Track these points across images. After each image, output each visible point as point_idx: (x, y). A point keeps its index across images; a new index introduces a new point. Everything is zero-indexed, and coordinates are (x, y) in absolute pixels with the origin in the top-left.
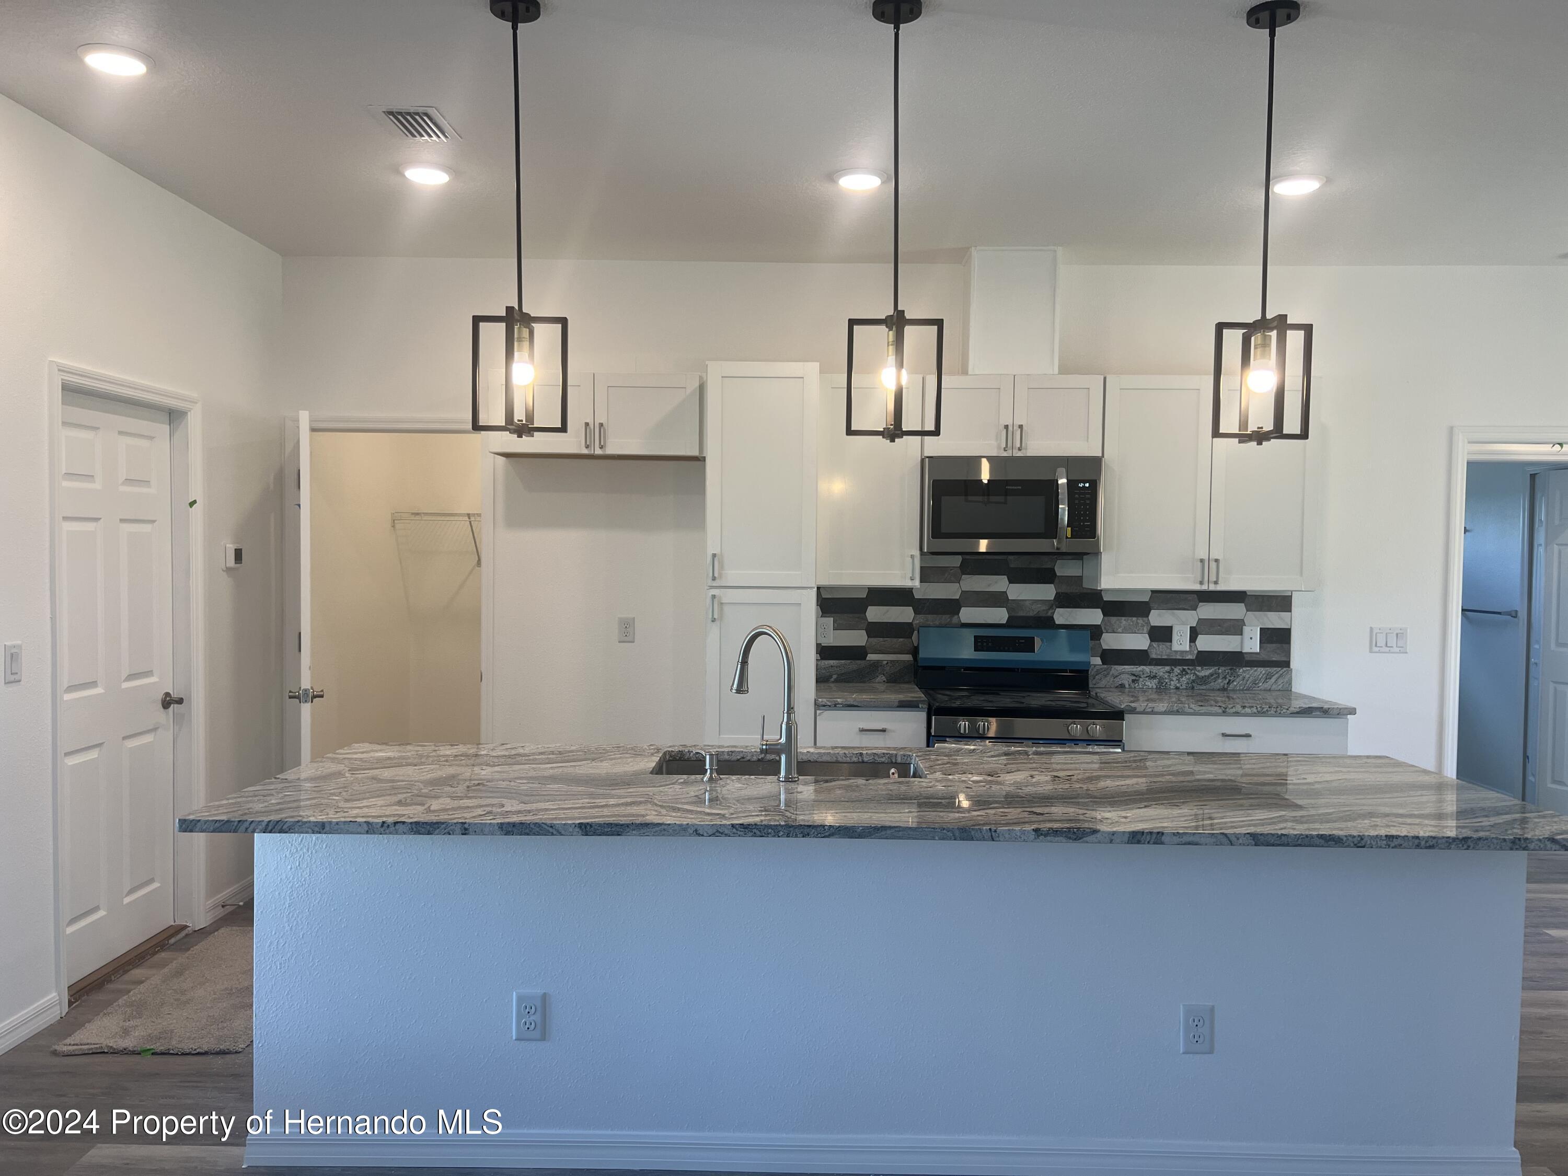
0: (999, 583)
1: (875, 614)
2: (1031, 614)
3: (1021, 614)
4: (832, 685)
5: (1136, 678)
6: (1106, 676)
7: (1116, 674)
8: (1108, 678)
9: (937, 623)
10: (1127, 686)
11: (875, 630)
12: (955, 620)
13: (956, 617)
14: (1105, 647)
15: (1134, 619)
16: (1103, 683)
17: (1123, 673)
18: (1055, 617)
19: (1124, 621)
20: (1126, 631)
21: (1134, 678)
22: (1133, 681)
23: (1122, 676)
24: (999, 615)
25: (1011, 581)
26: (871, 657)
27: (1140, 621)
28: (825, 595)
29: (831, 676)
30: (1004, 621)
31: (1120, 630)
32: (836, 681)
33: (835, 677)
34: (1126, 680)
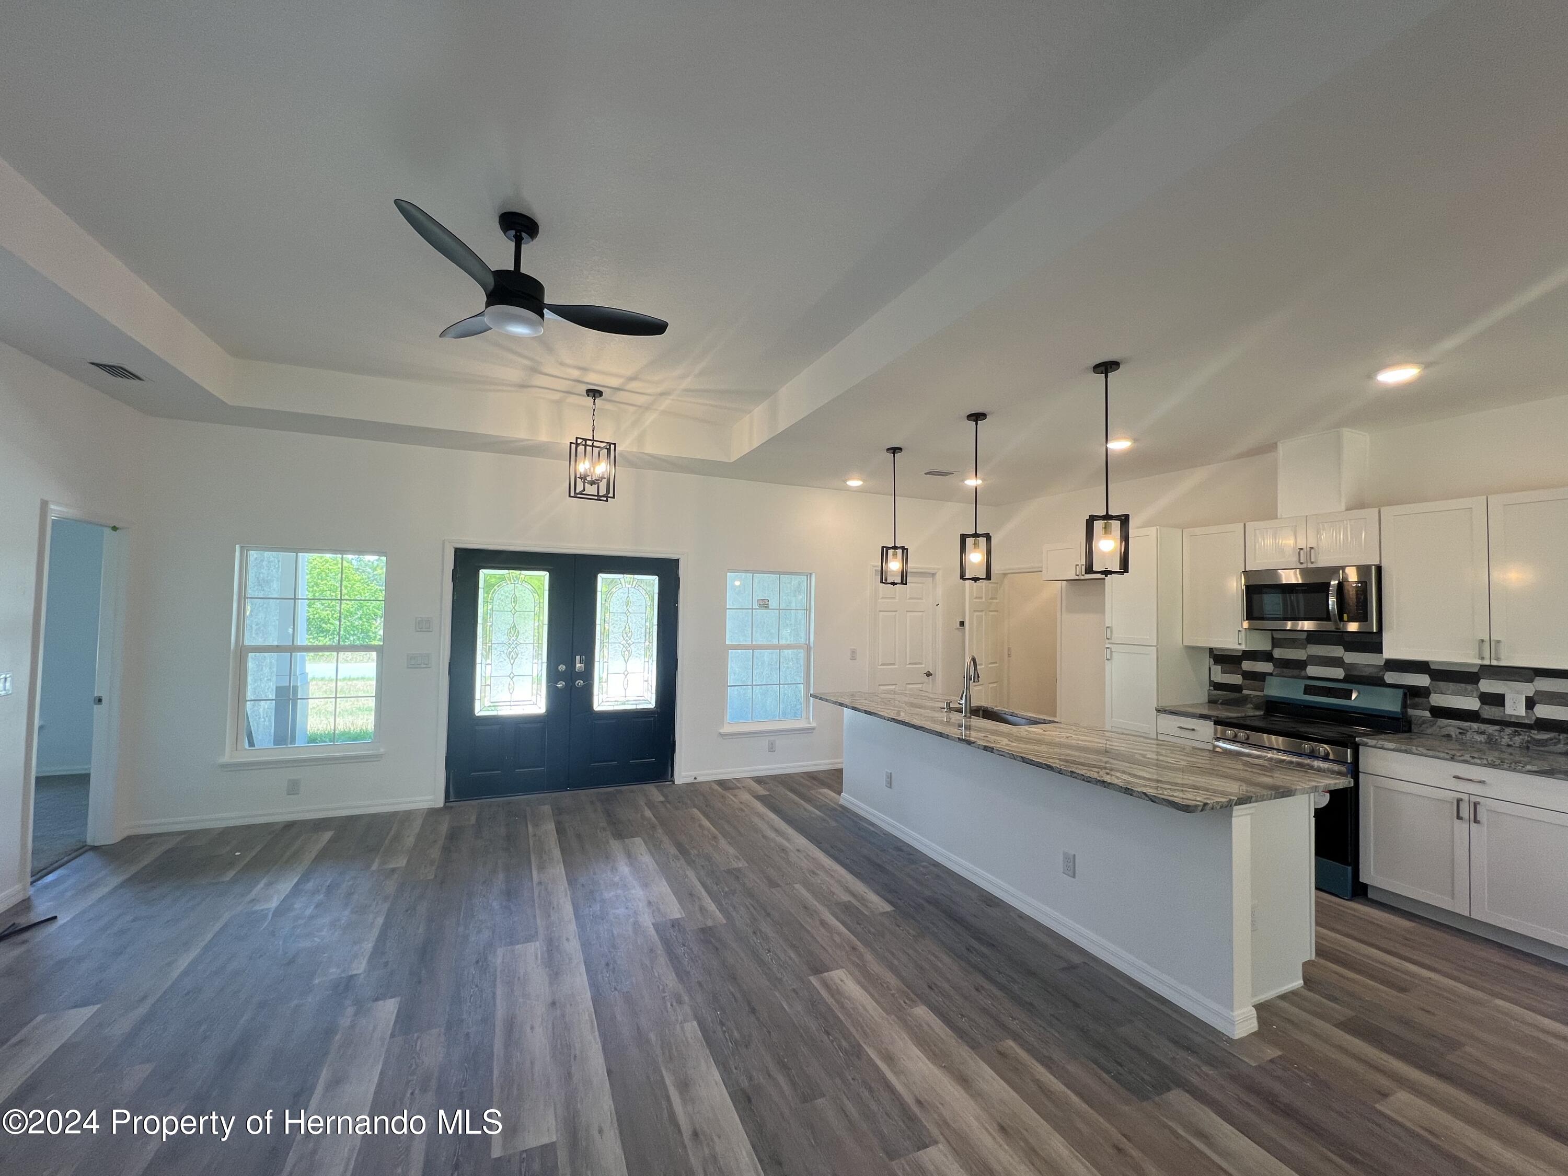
0: (1337, 651)
1: (1247, 665)
2: (1364, 674)
3: (1356, 673)
4: (1220, 706)
5: (1463, 732)
6: (1432, 726)
7: (1442, 725)
8: (1434, 728)
9: (1290, 674)
10: (1454, 736)
11: (1247, 675)
12: (1303, 673)
13: (1303, 672)
14: (1433, 704)
15: (1463, 685)
16: (1429, 731)
17: (1450, 726)
18: (1386, 678)
19: (1452, 686)
20: (1454, 693)
21: (1461, 731)
22: (1460, 733)
23: (1449, 728)
24: (1339, 673)
25: (1346, 650)
26: (1245, 692)
27: (1469, 687)
28: (1216, 652)
29: (1218, 701)
30: (1341, 677)
31: (1448, 692)
32: (1222, 704)
33: (1220, 701)
34: (1454, 732)
